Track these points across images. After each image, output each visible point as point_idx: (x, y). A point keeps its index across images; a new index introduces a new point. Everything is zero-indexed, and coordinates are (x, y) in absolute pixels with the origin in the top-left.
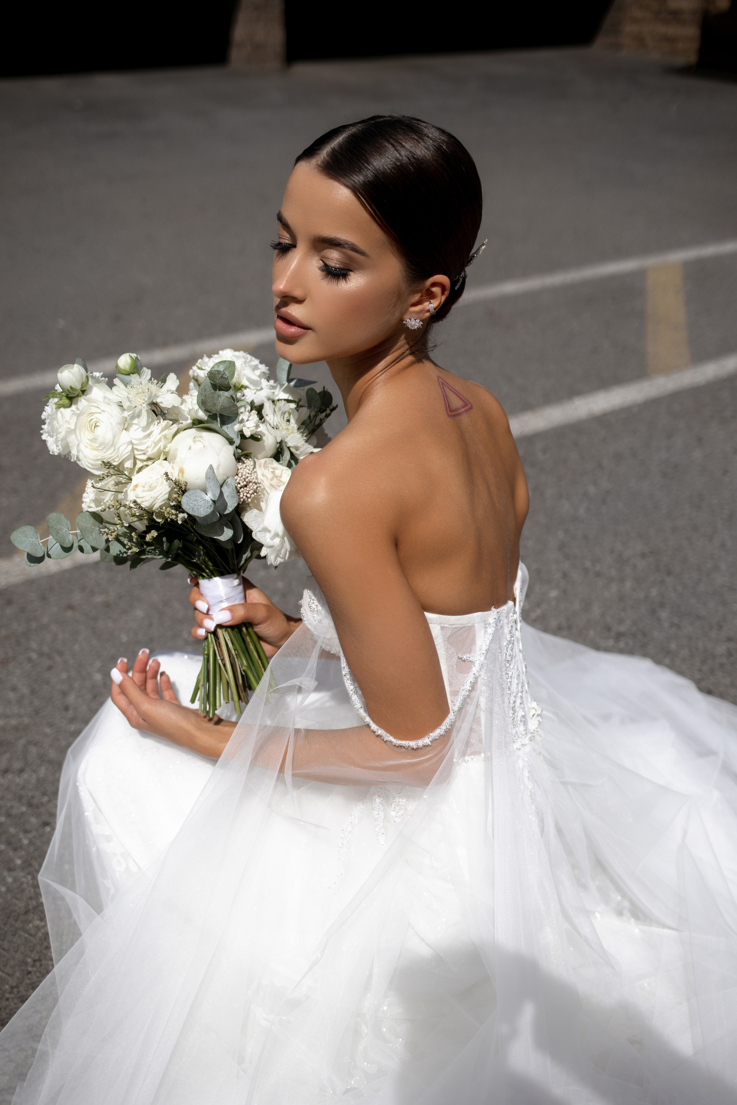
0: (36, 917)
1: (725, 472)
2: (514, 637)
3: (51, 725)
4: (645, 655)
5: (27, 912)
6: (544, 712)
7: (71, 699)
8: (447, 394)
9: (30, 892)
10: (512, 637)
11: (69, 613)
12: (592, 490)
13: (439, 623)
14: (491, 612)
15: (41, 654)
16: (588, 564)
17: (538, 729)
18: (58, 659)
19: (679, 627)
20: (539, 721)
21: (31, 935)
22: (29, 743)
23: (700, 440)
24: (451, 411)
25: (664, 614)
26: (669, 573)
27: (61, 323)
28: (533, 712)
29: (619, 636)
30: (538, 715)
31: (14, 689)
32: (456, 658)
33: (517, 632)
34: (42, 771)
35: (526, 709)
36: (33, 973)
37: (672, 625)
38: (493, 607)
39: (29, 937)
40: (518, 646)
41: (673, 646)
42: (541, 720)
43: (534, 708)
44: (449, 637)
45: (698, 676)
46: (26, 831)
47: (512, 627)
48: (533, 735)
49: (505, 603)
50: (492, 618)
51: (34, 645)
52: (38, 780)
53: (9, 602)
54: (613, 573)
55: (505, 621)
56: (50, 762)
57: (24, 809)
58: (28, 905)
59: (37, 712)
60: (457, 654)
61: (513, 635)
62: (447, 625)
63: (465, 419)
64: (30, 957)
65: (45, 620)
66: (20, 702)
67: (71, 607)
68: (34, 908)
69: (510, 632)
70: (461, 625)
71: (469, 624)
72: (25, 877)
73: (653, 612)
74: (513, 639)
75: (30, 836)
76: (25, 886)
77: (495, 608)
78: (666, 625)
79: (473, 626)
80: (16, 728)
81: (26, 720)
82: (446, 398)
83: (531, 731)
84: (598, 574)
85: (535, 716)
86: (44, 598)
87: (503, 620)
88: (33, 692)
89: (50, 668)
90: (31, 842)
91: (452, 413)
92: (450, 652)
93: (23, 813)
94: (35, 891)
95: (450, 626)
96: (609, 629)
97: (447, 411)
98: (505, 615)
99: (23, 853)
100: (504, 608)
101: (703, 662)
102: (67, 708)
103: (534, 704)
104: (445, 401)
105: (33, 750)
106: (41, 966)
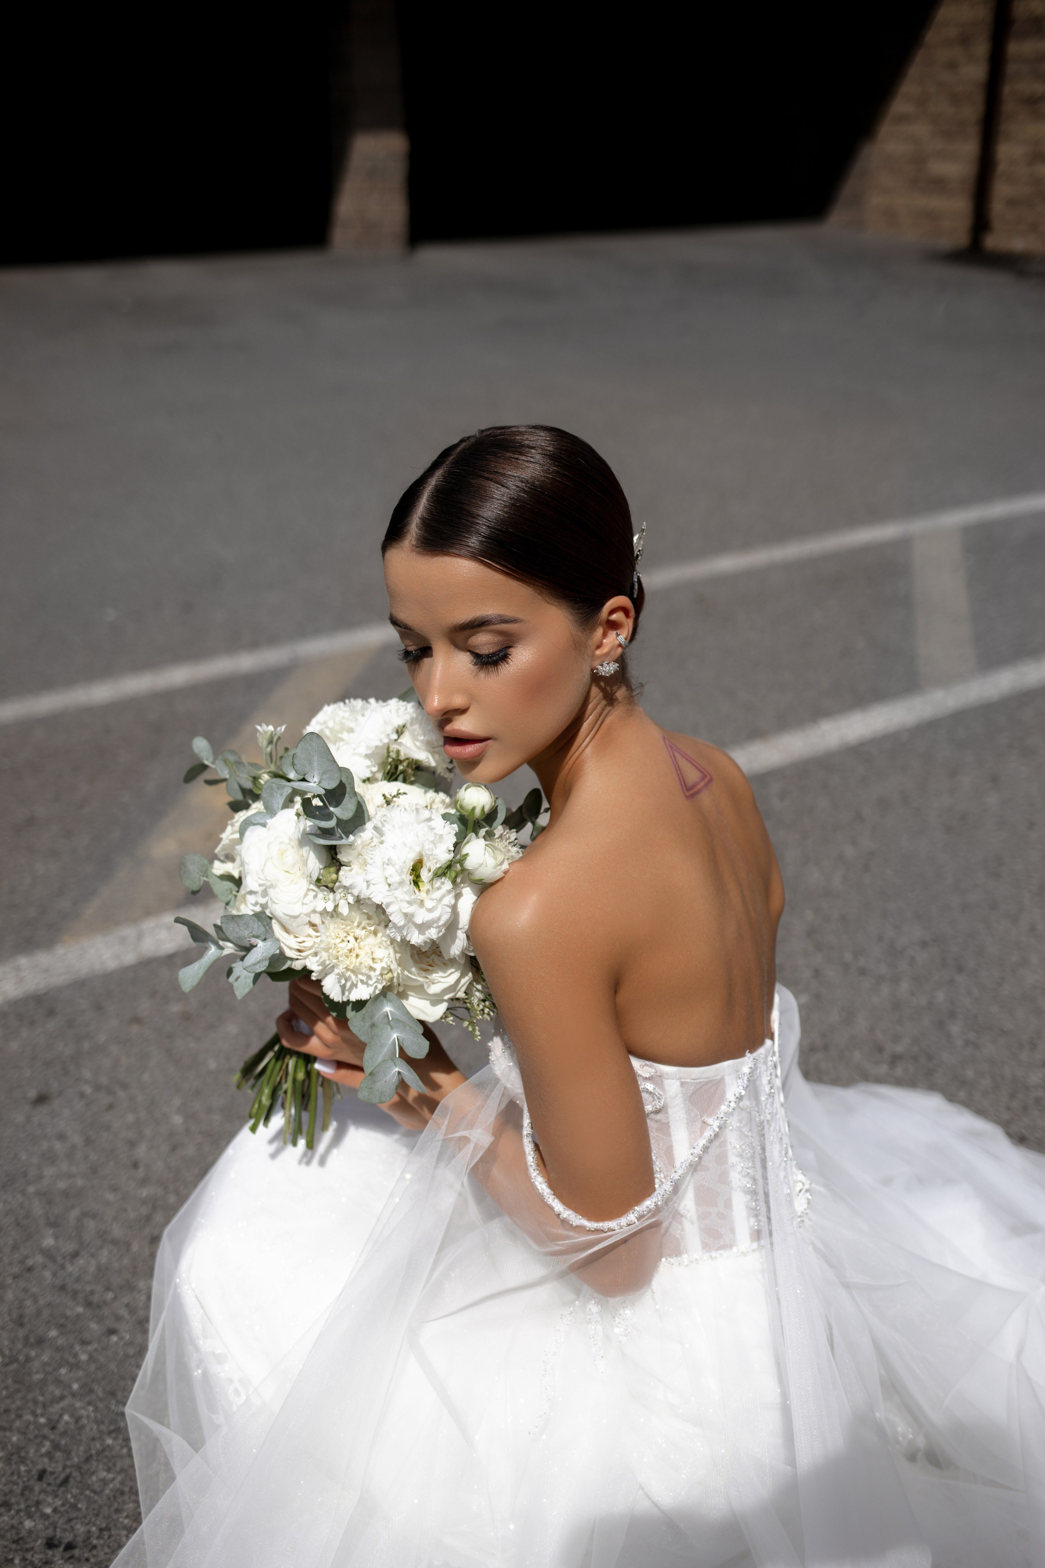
0: (101, 1467)
1: (1032, 825)
2: (775, 1088)
3: (114, 1189)
4: (932, 1087)
5: (88, 1460)
6: (814, 1185)
7: (141, 1151)
8: (680, 764)
9: (91, 1430)
10: (771, 1088)
11: (135, 1029)
12: (849, 851)
13: (678, 1077)
14: (746, 1058)
15: (98, 1088)
16: (848, 957)
17: (808, 1211)
18: (121, 1094)
19: (976, 1046)
20: (808, 1199)
21: (95, 1492)
22: (85, 1214)
23: (995, 780)
24: (688, 789)
25: (955, 1028)
26: (960, 969)
27: (111, 614)
28: (799, 1186)
29: (895, 1059)
30: (807, 1191)
31: (61, 1137)
32: (700, 1122)
33: (777, 1079)
34: (104, 1256)
35: (791, 1183)
36: (99, 1548)
37: (967, 1043)
38: (748, 1051)
39: (92, 1495)
40: (779, 1098)
41: (970, 1074)
42: (810, 1197)
43: (800, 1181)
44: (692, 1094)
45: (1006, 1116)
46: (84, 1343)
47: (771, 1074)
48: (802, 1219)
49: (761, 1043)
50: (747, 1066)
51: (87, 1074)
52: (99, 1268)
53: (51, 1013)
54: (883, 969)
55: (763, 1068)
56: (115, 1242)
57: (80, 1310)
58: (90, 1449)
59: (94, 1170)
60: (701, 1116)
61: (773, 1085)
62: (688, 1080)
63: (705, 798)
64: (94, 1525)
65: (102, 1038)
66: (70, 1155)
67: (136, 1020)
68: (99, 1453)
69: (770, 1082)
70: (707, 1078)
71: (716, 1076)
72: (83, 1408)
73: (940, 1025)
74: (773, 1091)
75: (90, 1348)
76: (84, 1421)
77: (751, 1052)
78: (959, 1043)
79: (722, 1079)
80: (66, 1194)
81: (80, 1182)
82: (679, 773)
83: (799, 1214)
84: (863, 972)
85: (803, 1192)
86: (98, 1007)
87: (760, 1068)
88: (88, 1142)
89: (110, 1107)
90: (91, 1358)
91: (690, 792)
92: (693, 1114)
93: (78, 1316)
94: (98, 1429)
95: (692, 1081)
96: (881, 1050)
97: (683, 790)
98: (762, 1061)
99: (81, 1373)
100: (761, 1051)
101: (1012, 1096)
102: (135, 1165)
103: (801, 1177)
104: (678, 775)
105: (91, 1225)
106: (109, 1537)
